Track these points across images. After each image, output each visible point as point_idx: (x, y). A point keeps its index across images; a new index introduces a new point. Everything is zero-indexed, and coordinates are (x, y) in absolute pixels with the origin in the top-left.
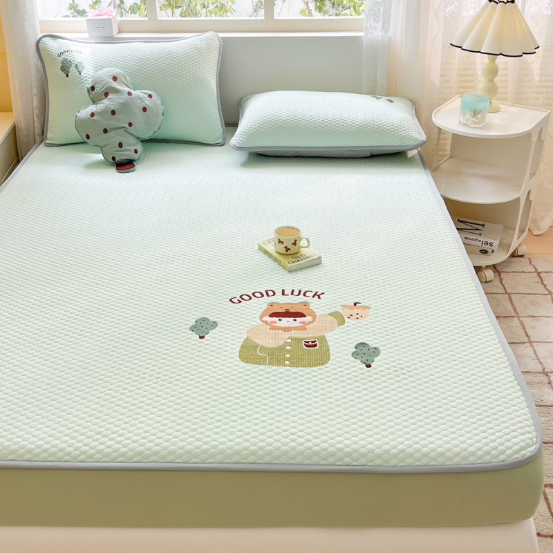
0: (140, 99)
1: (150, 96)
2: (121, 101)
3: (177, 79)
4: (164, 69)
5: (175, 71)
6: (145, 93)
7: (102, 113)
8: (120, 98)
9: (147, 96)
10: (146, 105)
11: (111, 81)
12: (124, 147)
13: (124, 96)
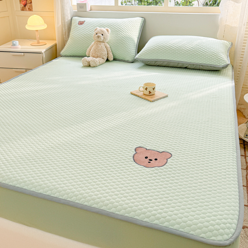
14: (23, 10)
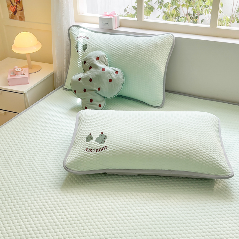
0: (110, 73)
1: (117, 72)
2: (96, 73)
3: (137, 63)
4: (131, 56)
5: (137, 58)
6: (114, 70)
7: (85, 79)
8: (97, 72)
9: (114, 72)
10: (112, 78)
11: (95, 60)
12: (93, 102)
13: (99, 71)
14: (12, 18)
